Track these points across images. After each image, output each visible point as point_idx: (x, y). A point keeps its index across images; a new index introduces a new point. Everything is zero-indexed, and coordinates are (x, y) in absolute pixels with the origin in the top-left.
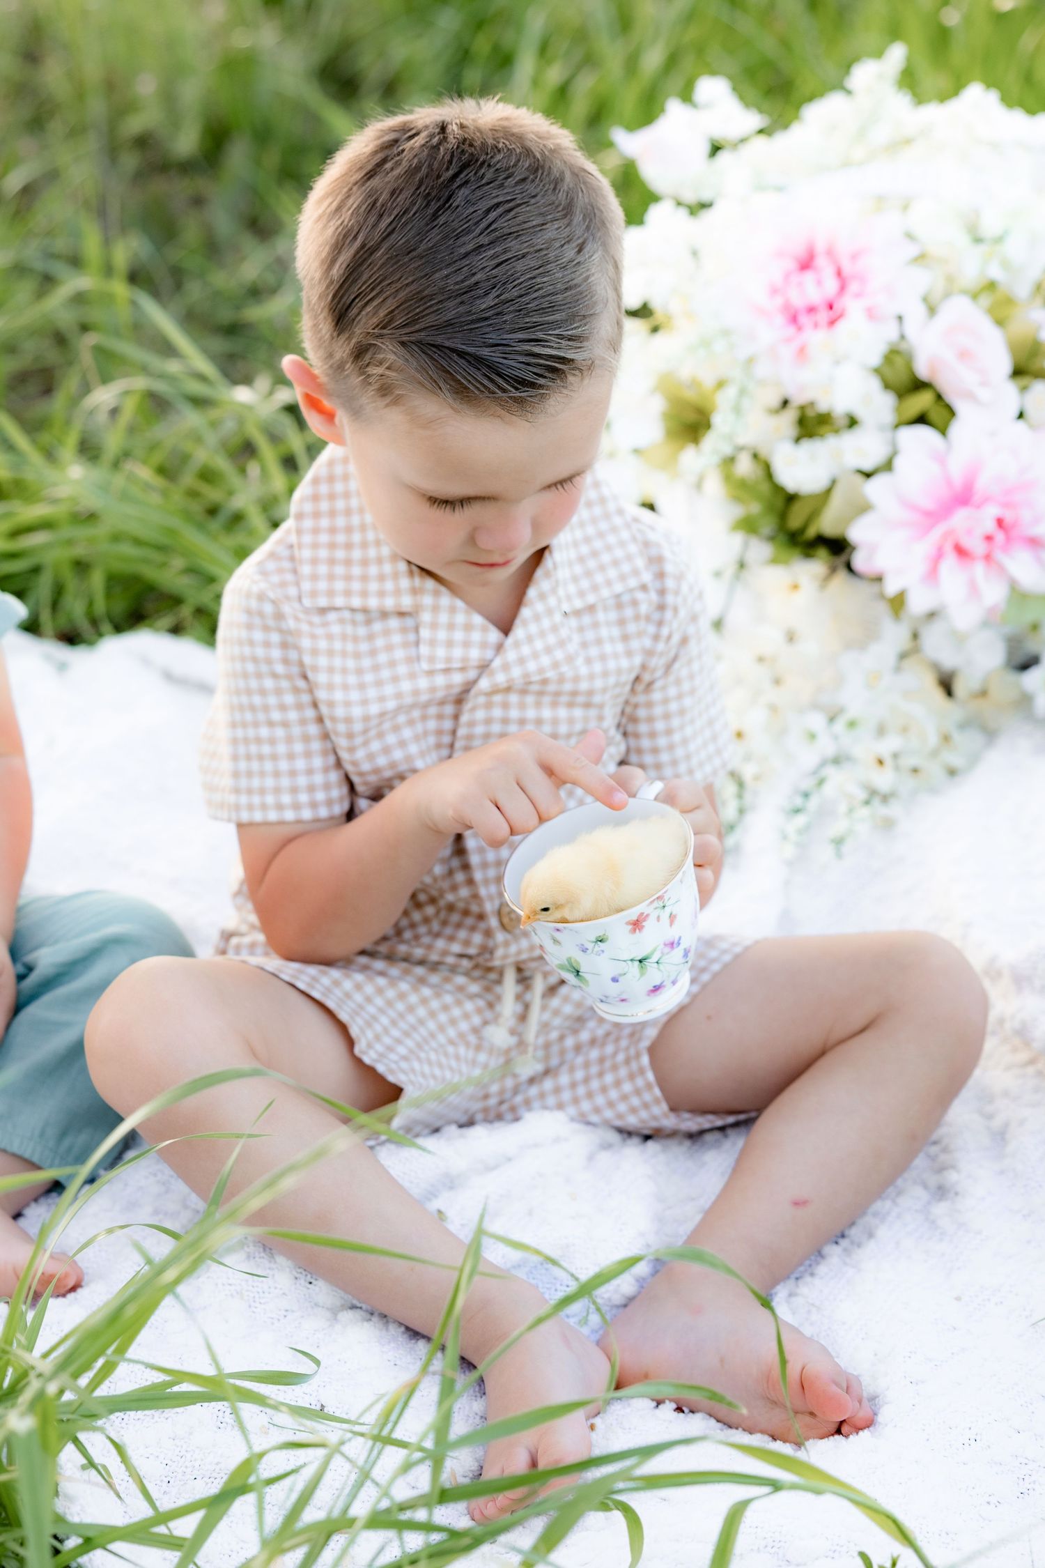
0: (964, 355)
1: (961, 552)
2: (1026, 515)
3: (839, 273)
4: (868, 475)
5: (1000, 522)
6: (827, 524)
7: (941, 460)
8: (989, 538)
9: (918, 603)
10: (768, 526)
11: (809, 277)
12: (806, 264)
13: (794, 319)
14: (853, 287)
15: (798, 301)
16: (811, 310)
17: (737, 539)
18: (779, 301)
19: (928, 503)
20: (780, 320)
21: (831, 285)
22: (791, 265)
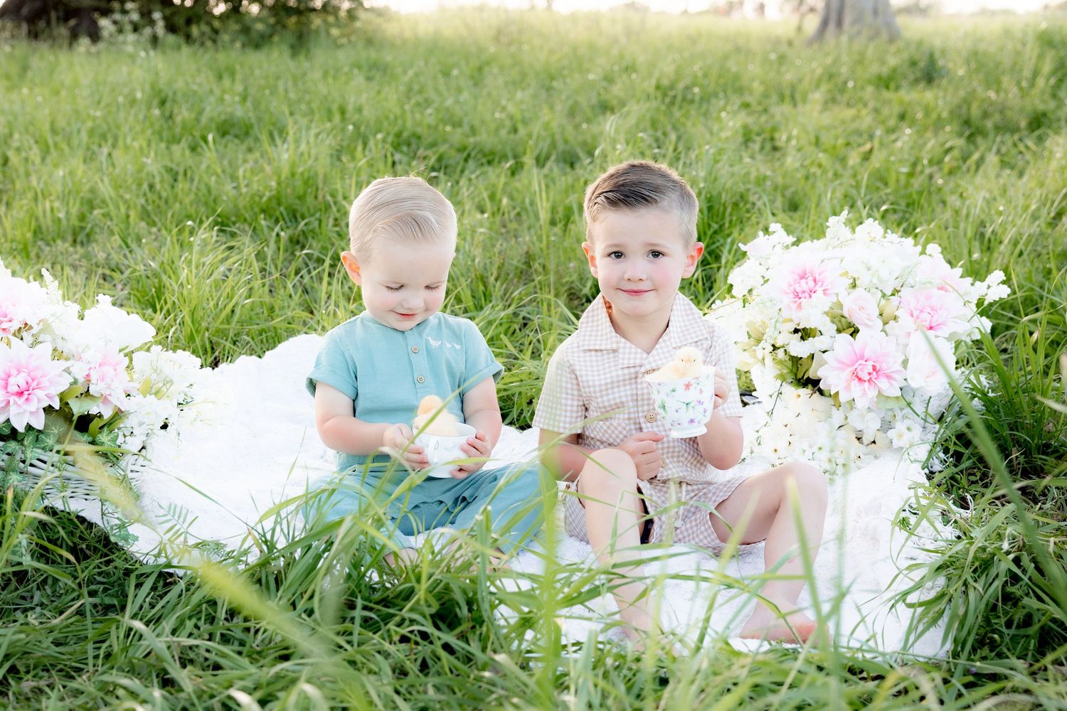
0: (861, 308)
1: (860, 379)
2: (884, 366)
3: (815, 281)
4: (824, 352)
5: (874, 368)
6: (811, 374)
7: (852, 345)
8: (870, 374)
9: (843, 398)
10: (790, 378)
11: (804, 281)
12: (803, 277)
13: (797, 296)
14: (820, 284)
15: (799, 289)
16: (804, 292)
17: (779, 382)
18: (792, 288)
19: (847, 361)
20: (792, 296)
21: (811, 283)
22: (797, 277)
